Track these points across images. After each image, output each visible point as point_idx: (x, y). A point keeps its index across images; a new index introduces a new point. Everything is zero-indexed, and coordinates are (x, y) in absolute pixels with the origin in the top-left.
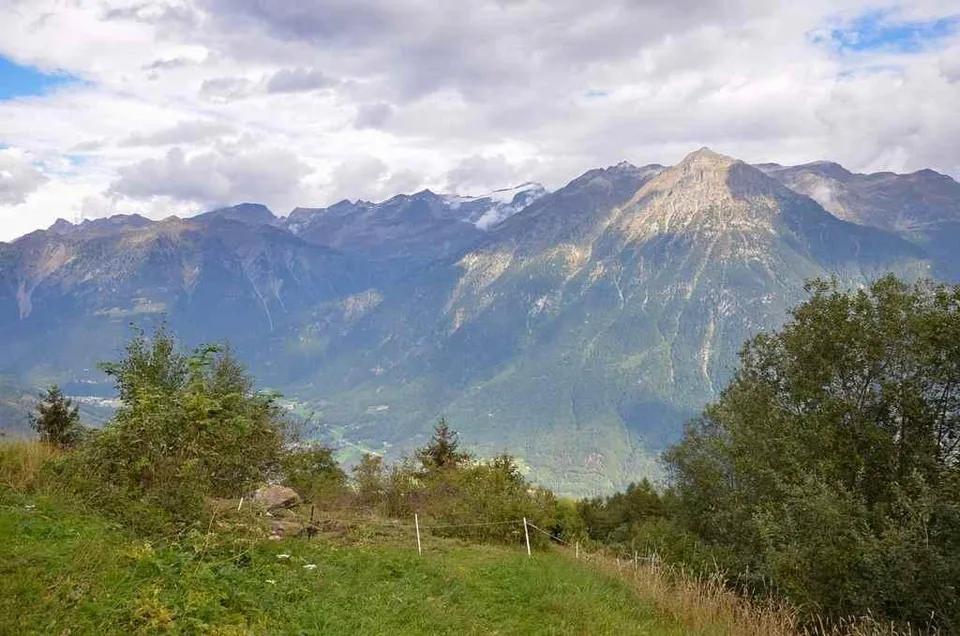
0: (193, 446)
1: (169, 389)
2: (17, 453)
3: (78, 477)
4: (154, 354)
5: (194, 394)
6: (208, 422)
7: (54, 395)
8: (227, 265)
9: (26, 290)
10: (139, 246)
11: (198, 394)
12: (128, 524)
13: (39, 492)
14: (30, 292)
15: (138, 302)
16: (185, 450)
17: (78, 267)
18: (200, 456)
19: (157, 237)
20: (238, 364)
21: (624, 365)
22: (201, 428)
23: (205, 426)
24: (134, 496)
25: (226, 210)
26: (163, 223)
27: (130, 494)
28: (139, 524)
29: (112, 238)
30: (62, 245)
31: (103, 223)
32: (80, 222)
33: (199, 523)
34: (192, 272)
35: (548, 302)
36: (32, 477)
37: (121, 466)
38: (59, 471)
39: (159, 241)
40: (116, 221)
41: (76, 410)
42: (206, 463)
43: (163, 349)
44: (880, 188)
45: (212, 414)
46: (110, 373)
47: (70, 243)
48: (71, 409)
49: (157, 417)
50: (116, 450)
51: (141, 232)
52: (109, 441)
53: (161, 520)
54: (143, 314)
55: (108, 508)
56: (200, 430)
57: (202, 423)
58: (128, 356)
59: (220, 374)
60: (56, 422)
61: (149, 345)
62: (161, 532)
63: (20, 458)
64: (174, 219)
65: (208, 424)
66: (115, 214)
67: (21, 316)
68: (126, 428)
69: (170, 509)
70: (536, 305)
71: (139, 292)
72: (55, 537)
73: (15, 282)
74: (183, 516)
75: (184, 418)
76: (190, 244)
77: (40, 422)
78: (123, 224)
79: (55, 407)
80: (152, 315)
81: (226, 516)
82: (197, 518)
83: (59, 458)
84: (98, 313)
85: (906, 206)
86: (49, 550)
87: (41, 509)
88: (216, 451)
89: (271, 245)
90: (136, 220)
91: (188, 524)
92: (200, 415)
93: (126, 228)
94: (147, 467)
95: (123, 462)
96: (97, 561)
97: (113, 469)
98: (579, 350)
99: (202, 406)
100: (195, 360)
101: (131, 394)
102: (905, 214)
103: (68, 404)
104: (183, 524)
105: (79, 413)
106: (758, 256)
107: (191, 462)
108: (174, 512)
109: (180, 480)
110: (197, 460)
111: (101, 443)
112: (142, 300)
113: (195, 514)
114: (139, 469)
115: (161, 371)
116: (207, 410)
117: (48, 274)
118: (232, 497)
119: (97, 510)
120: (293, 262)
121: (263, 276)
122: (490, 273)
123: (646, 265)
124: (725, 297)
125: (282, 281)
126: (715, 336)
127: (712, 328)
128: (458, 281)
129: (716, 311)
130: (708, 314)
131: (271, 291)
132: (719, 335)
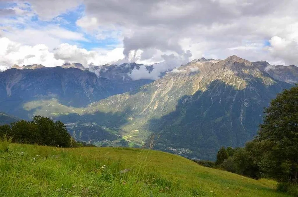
9: (9, 87)
14: (11, 88)
15: (48, 93)
21: (217, 120)
35: (188, 100)
44: (280, 70)
67: (8, 96)
70: (184, 101)
71: (48, 90)
73: (5, 84)
84: (36, 96)
85: (288, 76)
89: (90, 77)
98: (201, 115)
102: (288, 78)
106: (254, 89)
120: (96, 83)
121: (87, 87)
122: (166, 90)
123: (219, 90)
124: (246, 101)
125: (93, 88)
126: (244, 113)
127: (242, 110)
128: (155, 92)
129: (243, 105)
130: (241, 106)
131: (90, 91)
132: (245, 113)
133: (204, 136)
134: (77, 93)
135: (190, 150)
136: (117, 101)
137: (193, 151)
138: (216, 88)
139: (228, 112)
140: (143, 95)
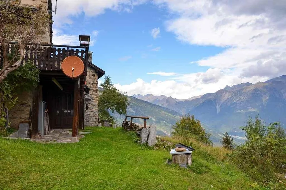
0: (269, 155)
1: (261, 136)
2: (218, 150)
3: (235, 159)
4: (255, 124)
5: (270, 138)
6: (275, 147)
7: (226, 134)
8: (277, 96)
10: (249, 91)
11: (271, 138)
12: (250, 175)
13: (225, 161)
14: (220, 106)
15: (249, 108)
16: (267, 155)
17: (232, 99)
18: (272, 158)
19: (254, 88)
20: (283, 129)
22: (272, 149)
23: (274, 148)
24: (251, 167)
25: (277, 78)
26: (256, 84)
27: (250, 166)
28: (253, 176)
29: (241, 90)
30: (227, 93)
31: (238, 86)
32: (232, 86)
33: (272, 180)
34: (265, 98)
36: (223, 157)
37: (247, 158)
38: (230, 156)
39: (255, 90)
40: (242, 85)
41: (232, 139)
42: (274, 161)
43: (258, 123)
45: (276, 145)
46: (243, 130)
47: (229, 92)
48: (231, 139)
49: (258, 144)
50: (245, 153)
51: (249, 87)
52: (244, 149)
53: (259, 176)
54: (251, 112)
55: (244, 169)
56: (272, 150)
57: (272, 147)
58: (247, 125)
59: (277, 132)
60: (227, 142)
61: (254, 122)
62: (260, 180)
63: (219, 151)
64: (259, 83)
65: (275, 148)
66: (242, 83)
67: (217, 112)
68: (248, 146)
69: (262, 173)
71: (249, 105)
72: (230, 175)
73: (216, 103)
74: (267, 176)
75: (266, 145)
76: (265, 90)
77: (223, 142)
78: (244, 85)
79: (227, 138)
80: (254, 112)
81: (281, 179)
82: (271, 178)
83: (230, 153)
84: (237, 112)
86: (229, 178)
87: (226, 166)
88: (277, 157)
90: (248, 84)
91: (268, 179)
92: (272, 145)
93: (245, 86)
94: (255, 159)
95: (248, 157)
96: (242, 185)
97: (245, 158)
99: (273, 142)
100: (270, 127)
101: (250, 136)
103: (230, 137)
104: (267, 179)
105: (233, 140)
107: (269, 160)
108: (264, 175)
109: (265, 165)
110: (271, 159)
111: (241, 150)
112: (250, 108)
113: (270, 177)
114: (252, 159)
115: (257, 130)
116: (274, 143)
117: (224, 101)
118: (282, 173)
119: (240, 170)
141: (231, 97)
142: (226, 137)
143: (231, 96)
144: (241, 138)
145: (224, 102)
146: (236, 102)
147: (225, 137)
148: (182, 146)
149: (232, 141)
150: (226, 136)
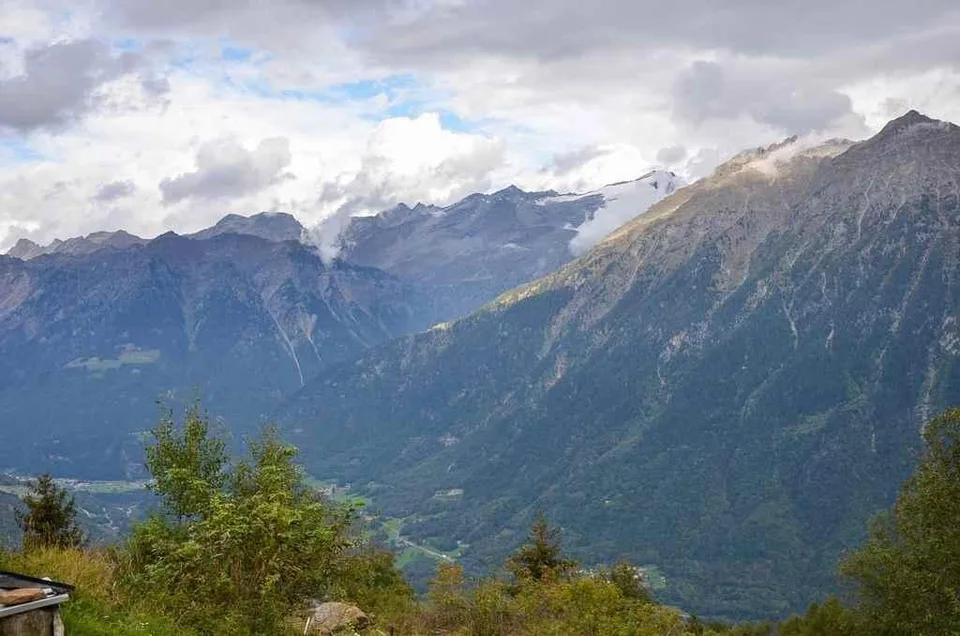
0: (275, 562)
7: (45, 482)
8: (241, 297)
10: (125, 274)
15: (125, 349)
16: (266, 565)
17: (46, 303)
18: (283, 571)
19: (150, 260)
22: (280, 541)
26: (157, 241)
30: (25, 275)
31: (78, 243)
32: (48, 244)
34: (195, 306)
35: (687, 340)
39: (151, 266)
40: (96, 241)
43: (196, 432)
47: (35, 272)
48: (65, 503)
54: (131, 366)
60: (48, 519)
64: (171, 236)
66: (94, 232)
70: (670, 345)
77: (28, 520)
78: (104, 244)
79: (46, 499)
84: (69, 364)
98: (736, 408)
103: (62, 496)
112: (128, 346)
116: (289, 521)
117: (7, 313)
120: (330, 292)
121: (289, 311)
122: (603, 301)
123: (830, 285)
124: (949, 328)
125: (315, 317)
126: (937, 386)
127: (932, 373)
128: (558, 313)
129: (938, 348)
130: (925, 352)
131: (300, 331)
132: (943, 384)
133: (732, 505)
134: (242, 342)
135: (656, 574)
136: (399, 364)
137: (670, 574)
138: (816, 276)
139: (860, 385)
140: (506, 333)
141: (42, 297)
142: (42, 496)
143: (40, 291)
144: (87, 485)
145: (8, 319)
146: (64, 321)
147: (37, 497)
148: (17, 583)
149: (68, 509)
150: (40, 492)
